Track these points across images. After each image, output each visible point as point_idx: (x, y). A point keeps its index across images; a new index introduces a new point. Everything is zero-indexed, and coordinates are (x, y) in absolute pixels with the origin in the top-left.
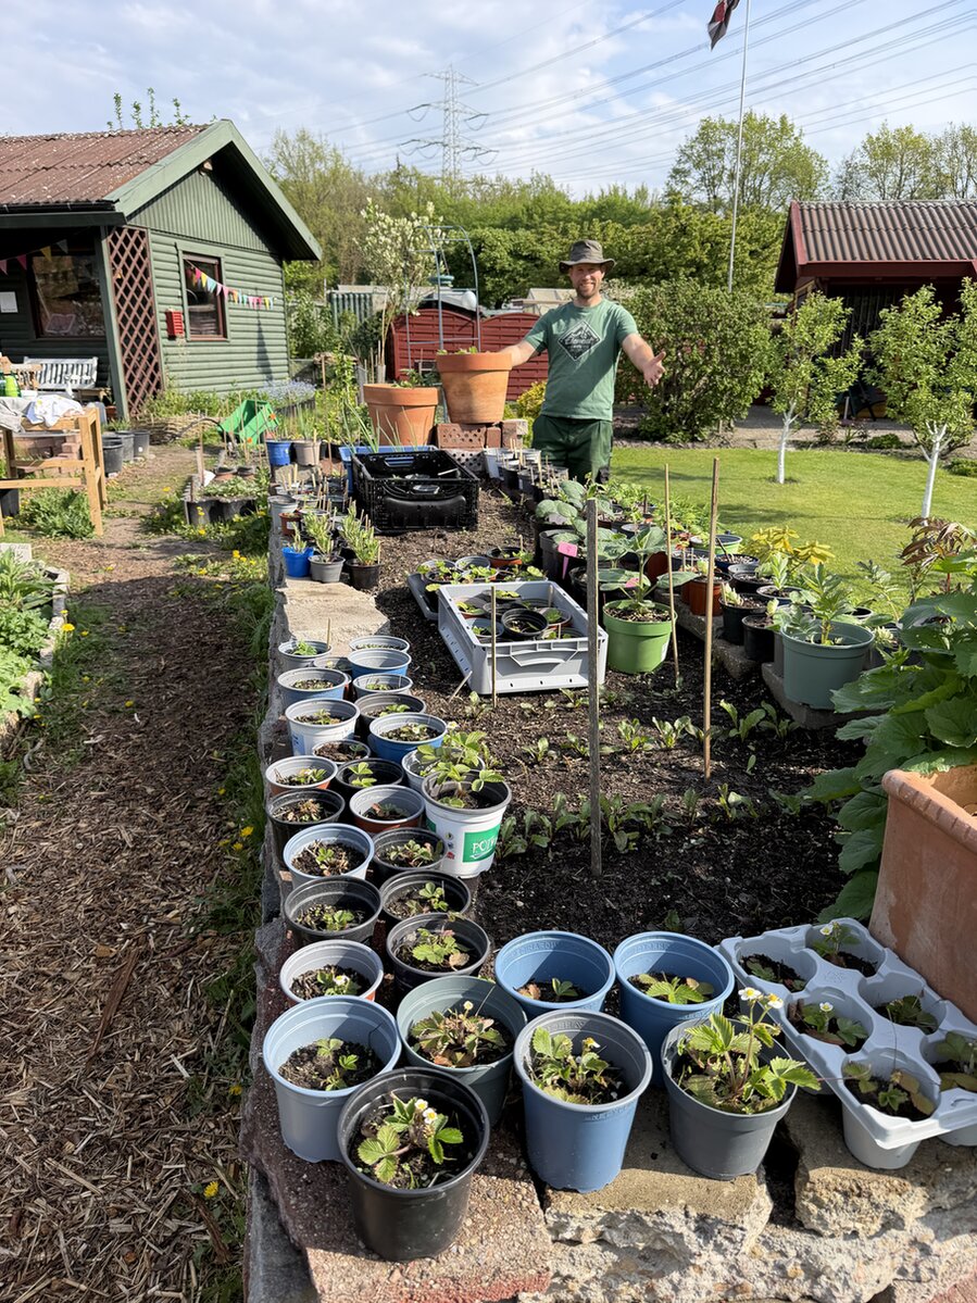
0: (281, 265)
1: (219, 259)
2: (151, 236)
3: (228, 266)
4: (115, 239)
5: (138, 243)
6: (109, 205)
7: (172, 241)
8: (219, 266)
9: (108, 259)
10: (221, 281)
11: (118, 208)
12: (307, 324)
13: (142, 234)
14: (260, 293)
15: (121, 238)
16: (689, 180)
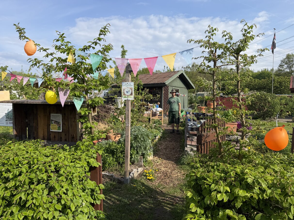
0: (188, 90)
1: (178, 89)
2: (169, 87)
3: (180, 90)
4: (164, 88)
5: (167, 88)
6: (165, 83)
7: (172, 87)
8: (178, 90)
9: (163, 90)
10: (178, 93)
11: (166, 84)
12: (192, 99)
13: (168, 87)
14: (184, 94)
15: (165, 87)
16: (284, 67)
